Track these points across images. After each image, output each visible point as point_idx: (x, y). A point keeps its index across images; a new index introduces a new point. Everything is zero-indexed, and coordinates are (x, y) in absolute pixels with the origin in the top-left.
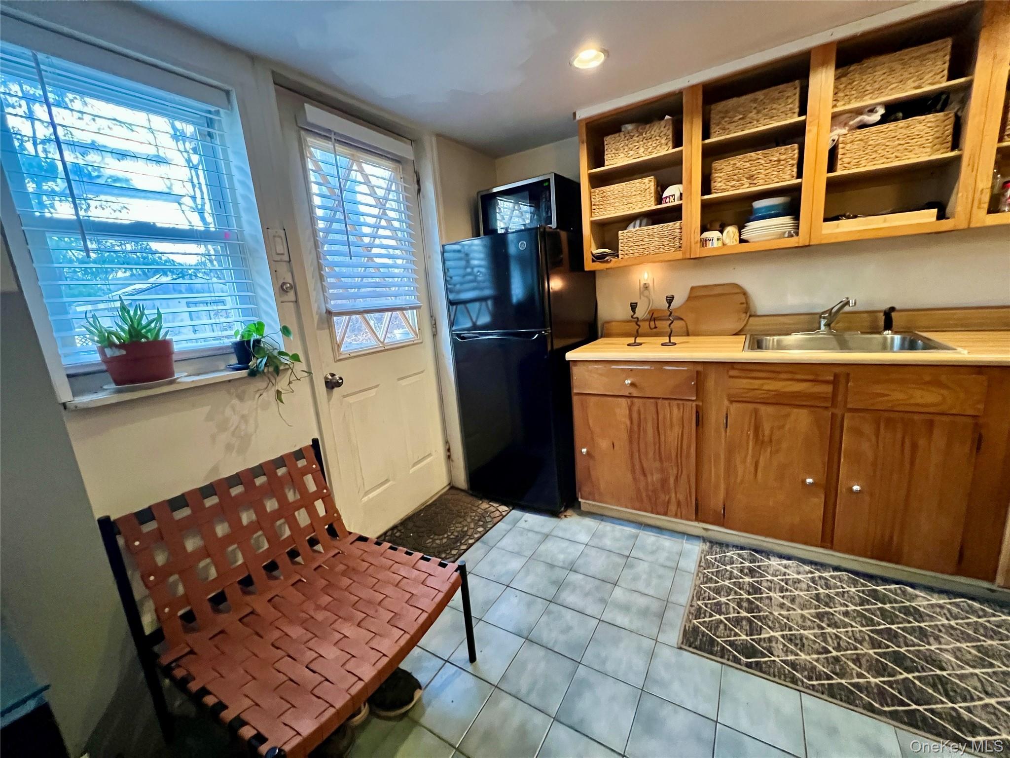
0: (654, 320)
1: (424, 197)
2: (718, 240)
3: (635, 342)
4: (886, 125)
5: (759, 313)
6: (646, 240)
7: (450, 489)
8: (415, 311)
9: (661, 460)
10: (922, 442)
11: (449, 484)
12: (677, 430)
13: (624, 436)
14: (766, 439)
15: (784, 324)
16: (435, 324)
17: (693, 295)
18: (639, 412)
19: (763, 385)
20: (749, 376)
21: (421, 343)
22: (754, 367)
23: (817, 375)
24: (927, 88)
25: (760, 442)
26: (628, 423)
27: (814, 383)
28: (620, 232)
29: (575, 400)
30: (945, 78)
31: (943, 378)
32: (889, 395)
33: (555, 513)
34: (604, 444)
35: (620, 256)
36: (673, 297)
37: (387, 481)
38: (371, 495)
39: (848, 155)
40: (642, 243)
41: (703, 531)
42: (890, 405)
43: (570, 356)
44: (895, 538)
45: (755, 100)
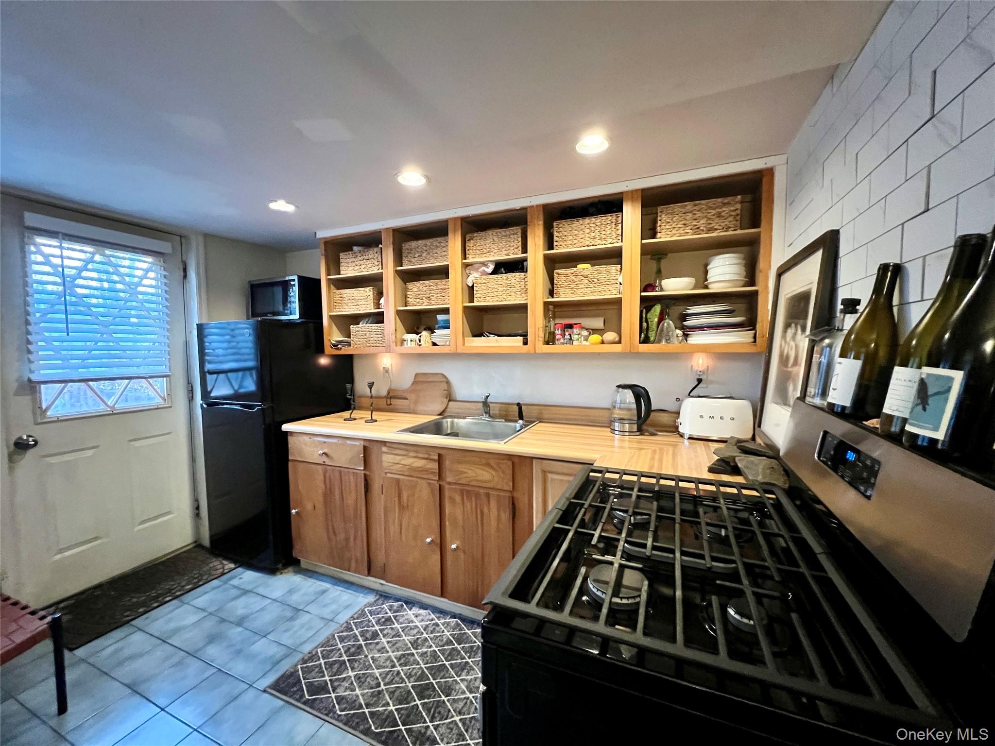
0: (391, 398)
1: (189, 282)
2: (411, 341)
3: (351, 418)
4: (496, 276)
5: (458, 399)
6: (368, 335)
7: (195, 547)
8: (165, 379)
9: (345, 522)
10: (486, 510)
11: (195, 542)
12: (353, 495)
13: (321, 499)
14: (405, 505)
15: (469, 409)
16: (192, 390)
17: (416, 380)
18: (330, 480)
19: (401, 460)
20: (394, 452)
21: (170, 407)
22: (396, 446)
23: (430, 455)
24: (512, 256)
25: (402, 508)
26: (324, 487)
27: (428, 461)
28: (352, 326)
29: (290, 464)
30: (520, 251)
31: (492, 462)
32: (466, 473)
33: (272, 571)
34: (309, 506)
35: (352, 345)
36: (373, 384)
37: (96, 538)
38: (67, 554)
39: (480, 292)
40: (365, 337)
41: (379, 585)
42: (468, 480)
43: (285, 427)
44: (480, 589)
45: (426, 245)
